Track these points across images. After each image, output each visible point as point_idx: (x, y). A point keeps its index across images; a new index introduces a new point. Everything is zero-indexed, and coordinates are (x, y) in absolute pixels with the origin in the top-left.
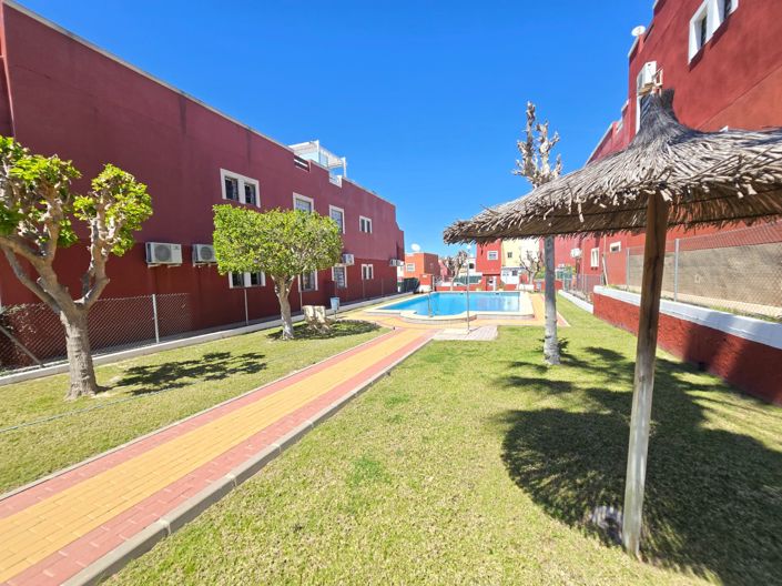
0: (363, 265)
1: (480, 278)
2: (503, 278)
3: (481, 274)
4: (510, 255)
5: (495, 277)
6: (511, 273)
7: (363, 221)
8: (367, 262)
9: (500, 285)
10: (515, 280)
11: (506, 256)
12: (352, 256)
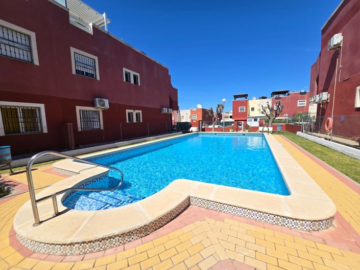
0: (128, 111)
1: (233, 122)
2: (249, 123)
3: (233, 120)
4: (253, 109)
5: (243, 122)
6: (253, 120)
7: (127, 75)
8: (134, 108)
9: (247, 127)
10: (256, 124)
11: (251, 109)
12: (106, 102)
